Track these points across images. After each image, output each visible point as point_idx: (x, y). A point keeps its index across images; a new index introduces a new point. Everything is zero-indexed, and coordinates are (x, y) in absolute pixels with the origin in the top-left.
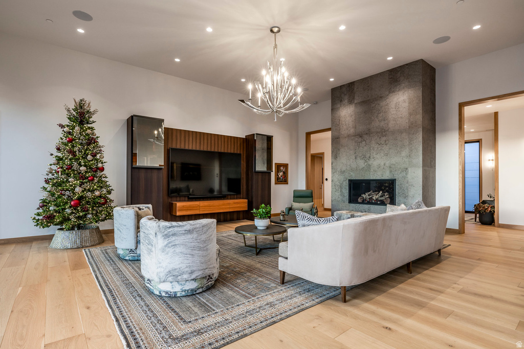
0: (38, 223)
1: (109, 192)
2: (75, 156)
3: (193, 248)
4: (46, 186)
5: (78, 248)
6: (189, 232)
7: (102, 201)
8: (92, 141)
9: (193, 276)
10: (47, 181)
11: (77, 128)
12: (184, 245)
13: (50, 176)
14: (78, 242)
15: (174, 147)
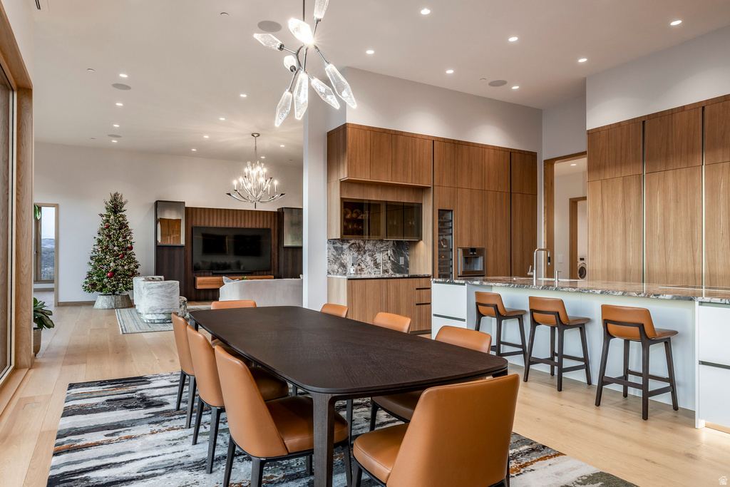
0: (86, 289)
1: (137, 267)
2: (111, 238)
3: (163, 296)
4: (91, 261)
5: (112, 309)
6: (160, 287)
7: (130, 273)
8: (123, 226)
9: (163, 312)
10: (92, 258)
11: (112, 217)
12: (158, 294)
13: (94, 254)
14: (113, 304)
15: (198, 224)
